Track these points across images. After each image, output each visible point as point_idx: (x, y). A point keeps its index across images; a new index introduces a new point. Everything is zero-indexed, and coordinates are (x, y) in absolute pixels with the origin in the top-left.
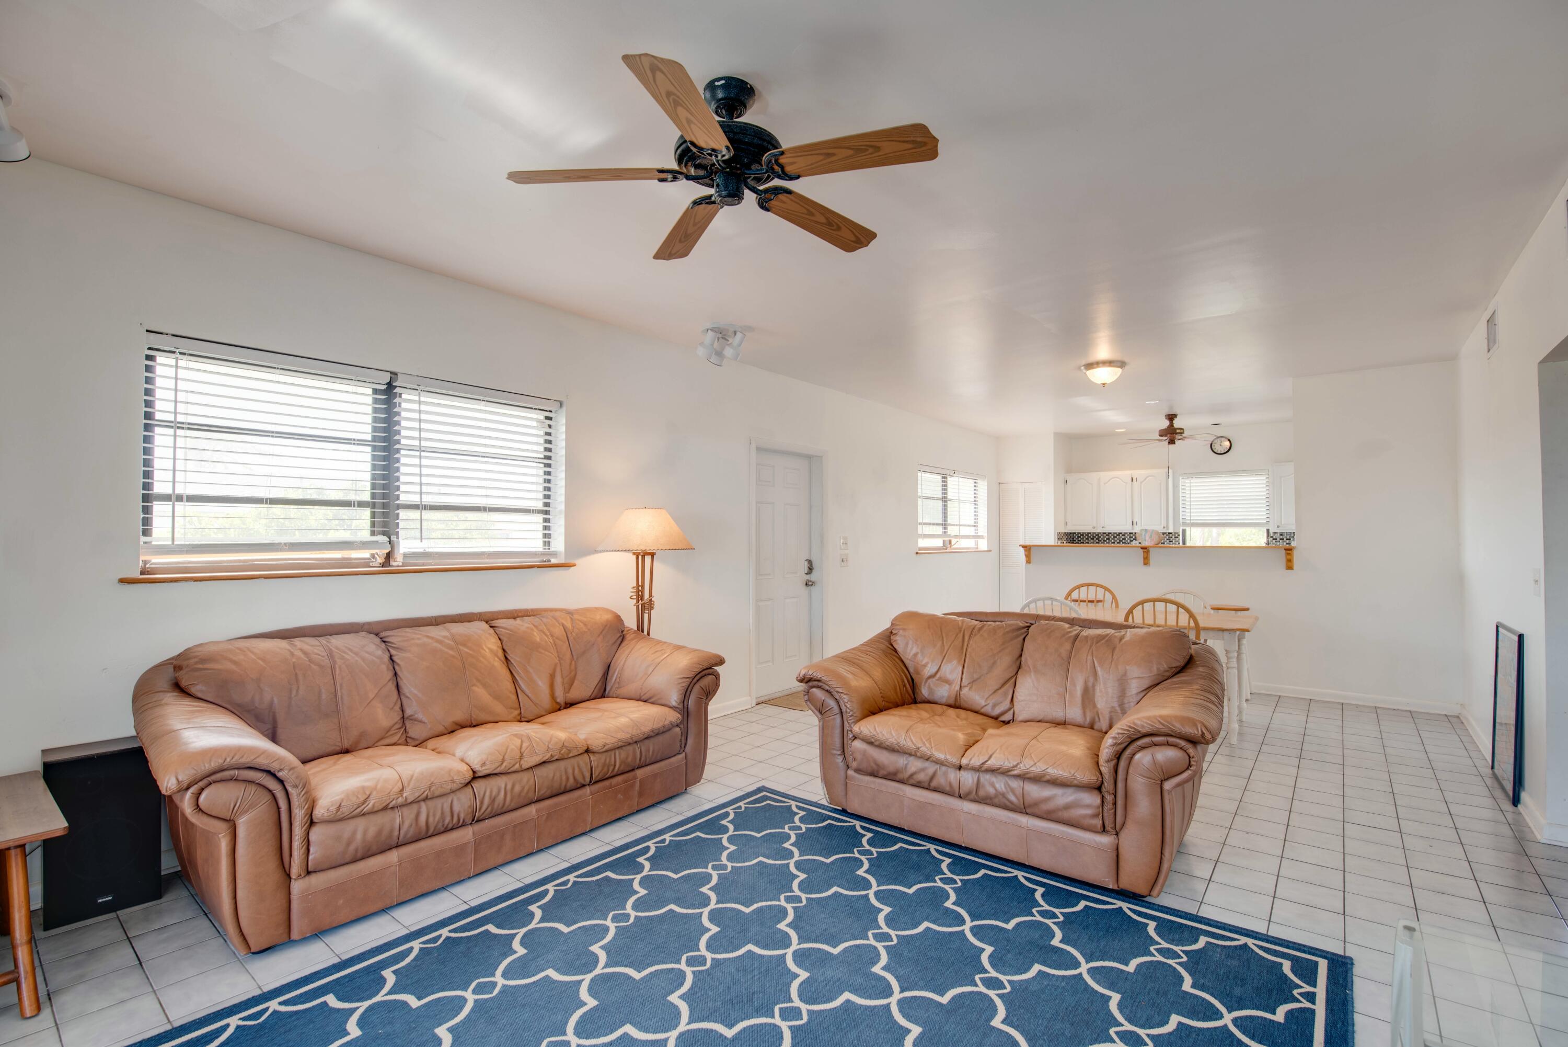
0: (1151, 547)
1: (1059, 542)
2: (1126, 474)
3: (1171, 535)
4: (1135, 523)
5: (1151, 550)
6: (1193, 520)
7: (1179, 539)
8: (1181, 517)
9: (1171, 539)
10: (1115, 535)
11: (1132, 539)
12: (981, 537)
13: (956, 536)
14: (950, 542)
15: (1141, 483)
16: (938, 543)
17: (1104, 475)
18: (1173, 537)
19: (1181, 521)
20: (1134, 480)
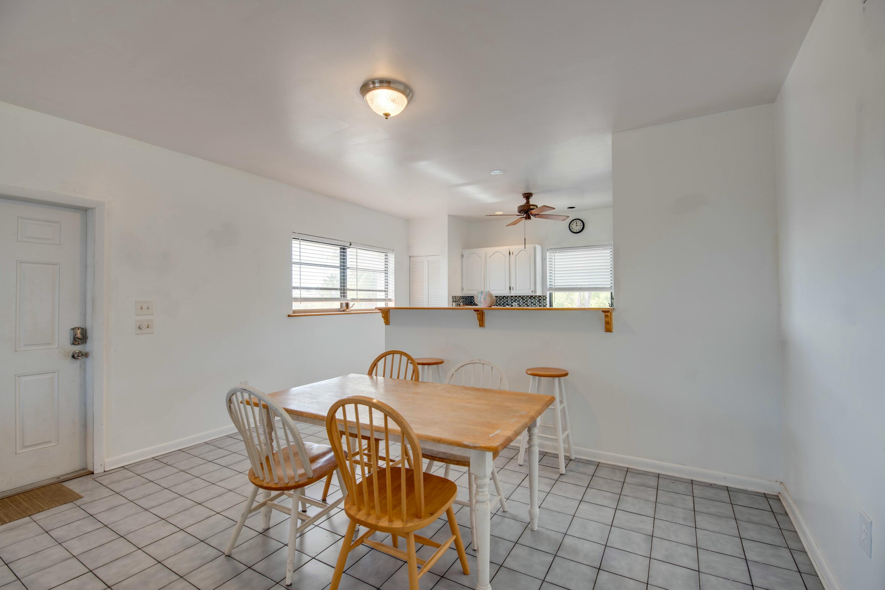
0: (486, 309)
1: (454, 304)
2: (504, 249)
3: (540, 298)
4: (512, 289)
5: (486, 312)
6: (557, 285)
7: (546, 301)
8: (548, 284)
9: (541, 301)
10: (501, 298)
11: (513, 301)
12: (390, 300)
13: (353, 300)
14: (347, 305)
15: (516, 256)
16: (336, 305)
17: (490, 250)
18: (542, 300)
19: (548, 287)
20: (511, 253)
